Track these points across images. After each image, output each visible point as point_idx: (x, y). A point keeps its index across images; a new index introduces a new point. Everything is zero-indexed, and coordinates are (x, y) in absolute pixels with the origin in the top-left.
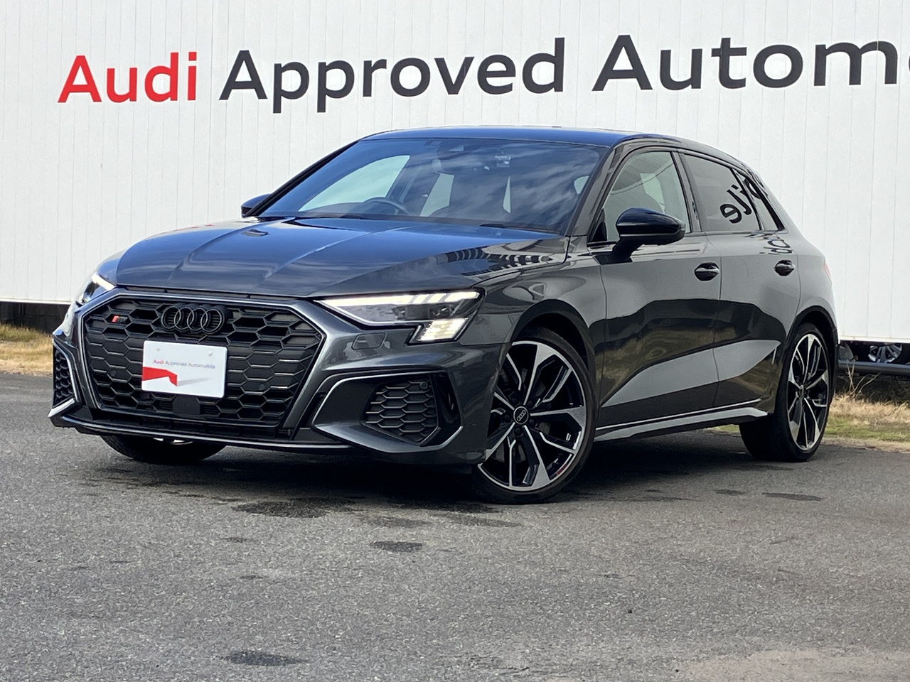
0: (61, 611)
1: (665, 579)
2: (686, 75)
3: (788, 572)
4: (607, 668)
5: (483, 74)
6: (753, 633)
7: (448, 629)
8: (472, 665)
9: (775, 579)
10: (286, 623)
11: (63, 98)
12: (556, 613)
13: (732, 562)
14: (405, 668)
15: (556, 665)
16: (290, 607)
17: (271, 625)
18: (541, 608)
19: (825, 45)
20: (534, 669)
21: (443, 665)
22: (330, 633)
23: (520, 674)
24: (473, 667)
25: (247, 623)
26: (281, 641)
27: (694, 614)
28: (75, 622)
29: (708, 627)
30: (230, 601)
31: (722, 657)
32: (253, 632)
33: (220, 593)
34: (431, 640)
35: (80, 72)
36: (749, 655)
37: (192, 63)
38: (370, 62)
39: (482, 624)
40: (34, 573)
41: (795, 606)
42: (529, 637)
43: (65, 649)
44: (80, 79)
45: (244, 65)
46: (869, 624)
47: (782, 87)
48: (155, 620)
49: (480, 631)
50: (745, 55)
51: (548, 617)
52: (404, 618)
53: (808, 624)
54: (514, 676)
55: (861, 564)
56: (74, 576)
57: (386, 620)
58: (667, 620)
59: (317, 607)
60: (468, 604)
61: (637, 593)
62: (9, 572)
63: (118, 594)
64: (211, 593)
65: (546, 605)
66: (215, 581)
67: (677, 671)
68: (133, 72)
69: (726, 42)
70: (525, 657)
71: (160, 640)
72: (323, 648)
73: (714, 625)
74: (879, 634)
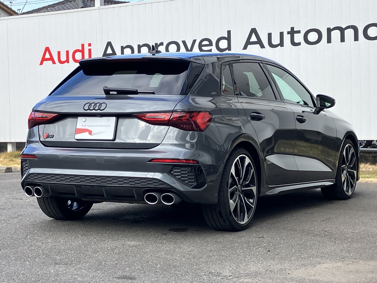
0: (51, 262)
1: (281, 237)
2: (278, 42)
3: (329, 232)
4: (262, 274)
5: (200, 46)
6: (317, 257)
7: (200, 262)
8: (210, 275)
9: (324, 235)
10: (138, 262)
11: (41, 63)
12: (241, 253)
13: (307, 230)
14: (184, 278)
15: (242, 274)
16: (139, 256)
17: (132, 264)
18: (235, 252)
19: (330, 28)
20: (234, 276)
21: (199, 276)
22: (155, 266)
23: (228, 278)
24: (210, 276)
25: (123, 263)
26: (136, 270)
27: (293, 251)
28: (57, 266)
29: (299, 255)
30: (116, 255)
31: (306, 267)
32: (125, 267)
33: (112, 252)
34: (194, 266)
35: (47, 53)
36: (316, 266)
37: (90, 48)
38: (157, 43)
39: (212, 259)
40: (41, 248)
41: (332, 246)
42: (231, 263)
43: (54, 277)
44: (47, 56)
45: (109, 47)
46: (361, 251)
47: (315, 44)
48: (88, 264)
49: (212, 262)
50: (300, 33)
51: (238, 255)
52: (182, 258)
53: (337, 252)
54: (226, 279)
55: (356, 228)
56: (56, 248)
57: (176, 260)
58: (283, 254)
59: (149, 255)
60: (207, 251)
61: (271, 243)
62: (31, 248)
63: (73, 255)
64: (108, 252)
65: (237, 250)
66: (109, 248)
67: (289, 274)
68: (67, 52)
69: (292, 28)
70: (230, 271)
71: (90, 272)
72: (152, 272)
73: (302, 255)
74: (365, 255)
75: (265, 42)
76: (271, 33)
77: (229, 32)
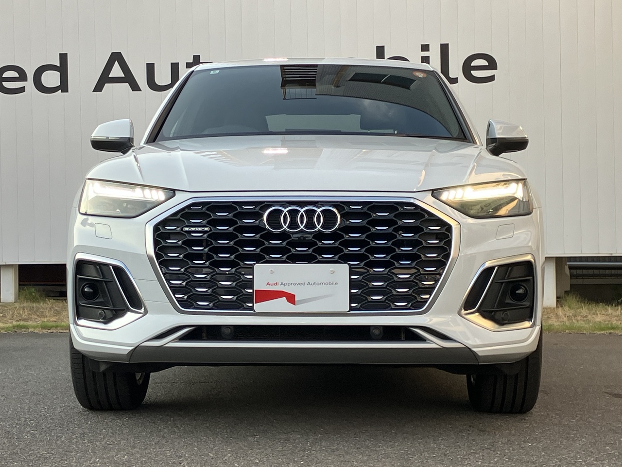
2: (167, 80)
69: (196, 57)
75: (141, 78)
76: (154, 64)
77: (63, 57)
